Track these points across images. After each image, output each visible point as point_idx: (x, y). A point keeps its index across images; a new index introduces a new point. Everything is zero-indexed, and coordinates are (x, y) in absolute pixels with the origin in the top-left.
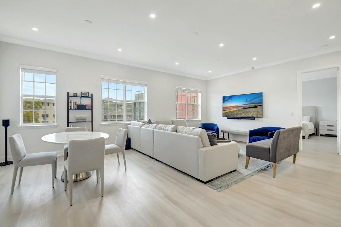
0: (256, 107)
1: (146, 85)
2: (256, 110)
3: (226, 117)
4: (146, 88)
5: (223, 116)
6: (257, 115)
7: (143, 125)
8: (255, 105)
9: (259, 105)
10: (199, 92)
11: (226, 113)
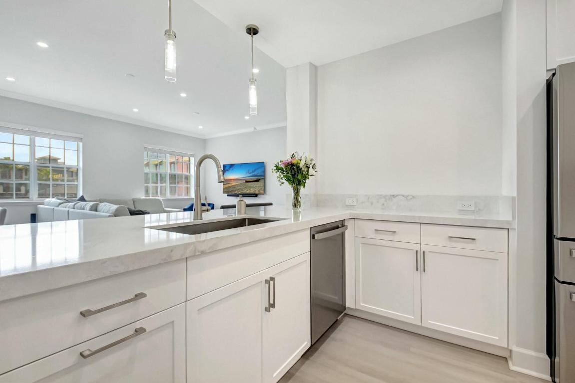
0: (258, 181)
1: (81, 139)
2: (259, 185)
3: (226, 194)
4: (81, 144)
5: (223, 193)
6: (259, 191)
7: (60, 204)
8: (257, 178)
9: (261, 178)
10: (193, 157)
11: (226, 188)
